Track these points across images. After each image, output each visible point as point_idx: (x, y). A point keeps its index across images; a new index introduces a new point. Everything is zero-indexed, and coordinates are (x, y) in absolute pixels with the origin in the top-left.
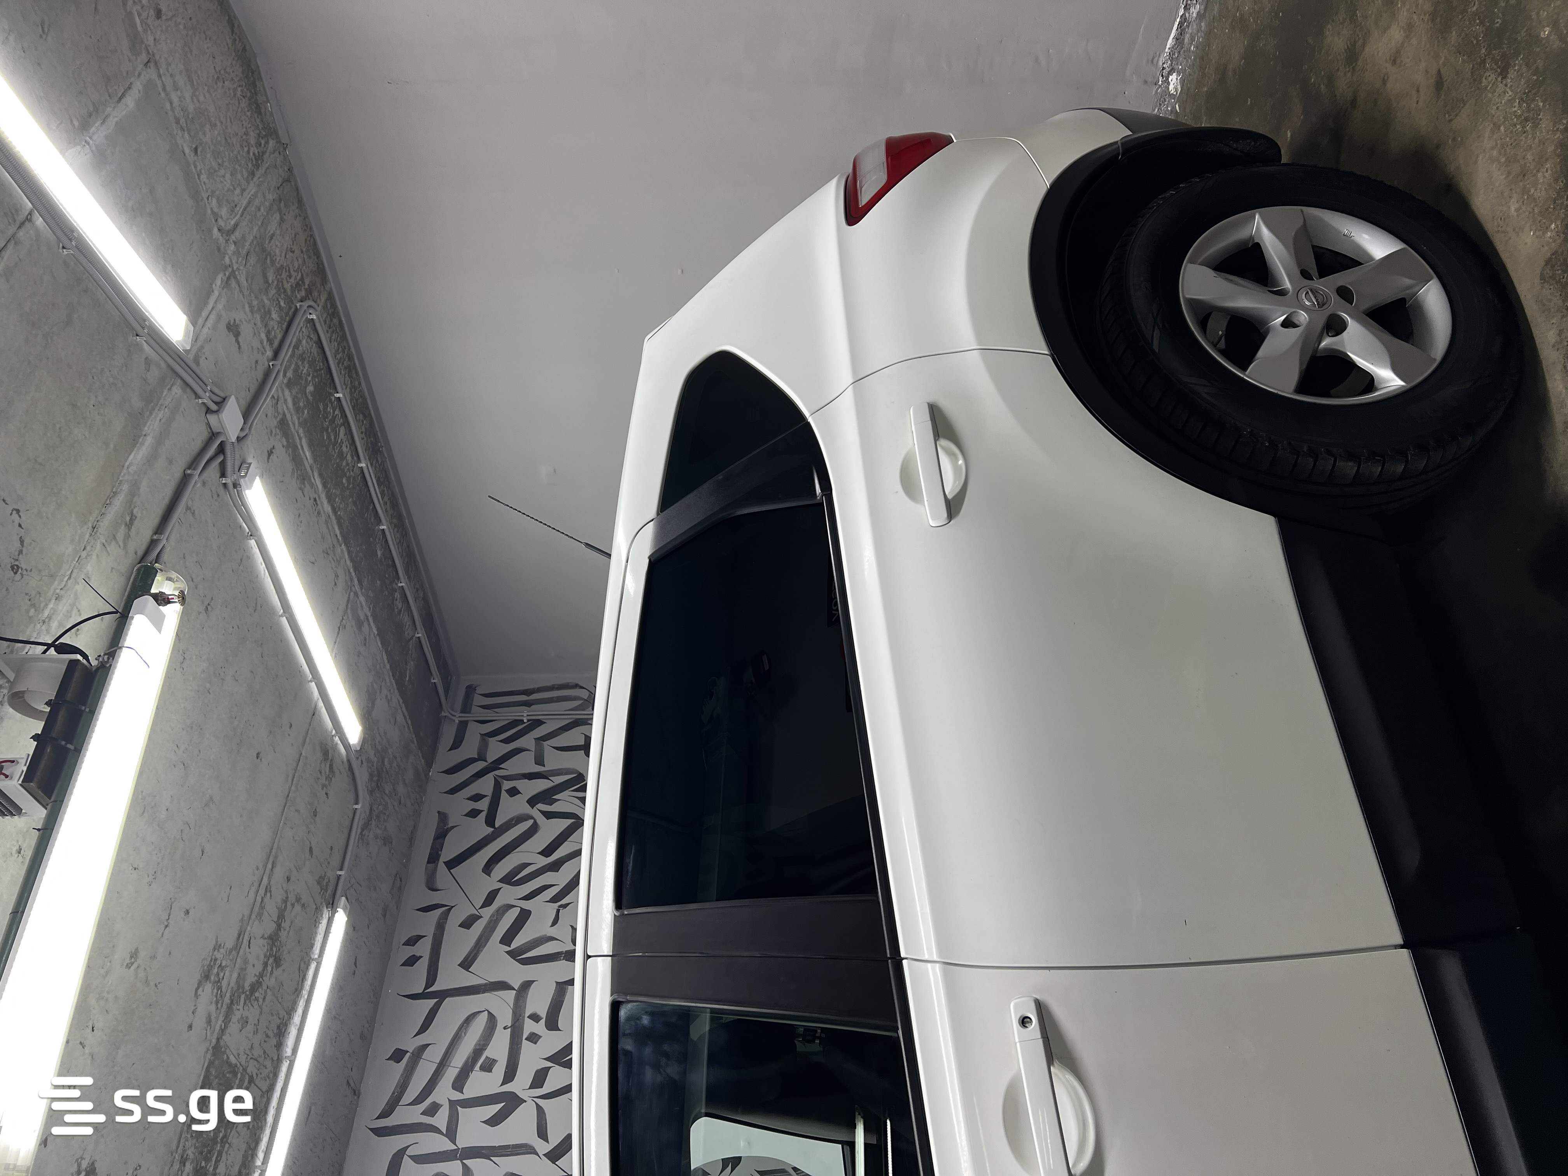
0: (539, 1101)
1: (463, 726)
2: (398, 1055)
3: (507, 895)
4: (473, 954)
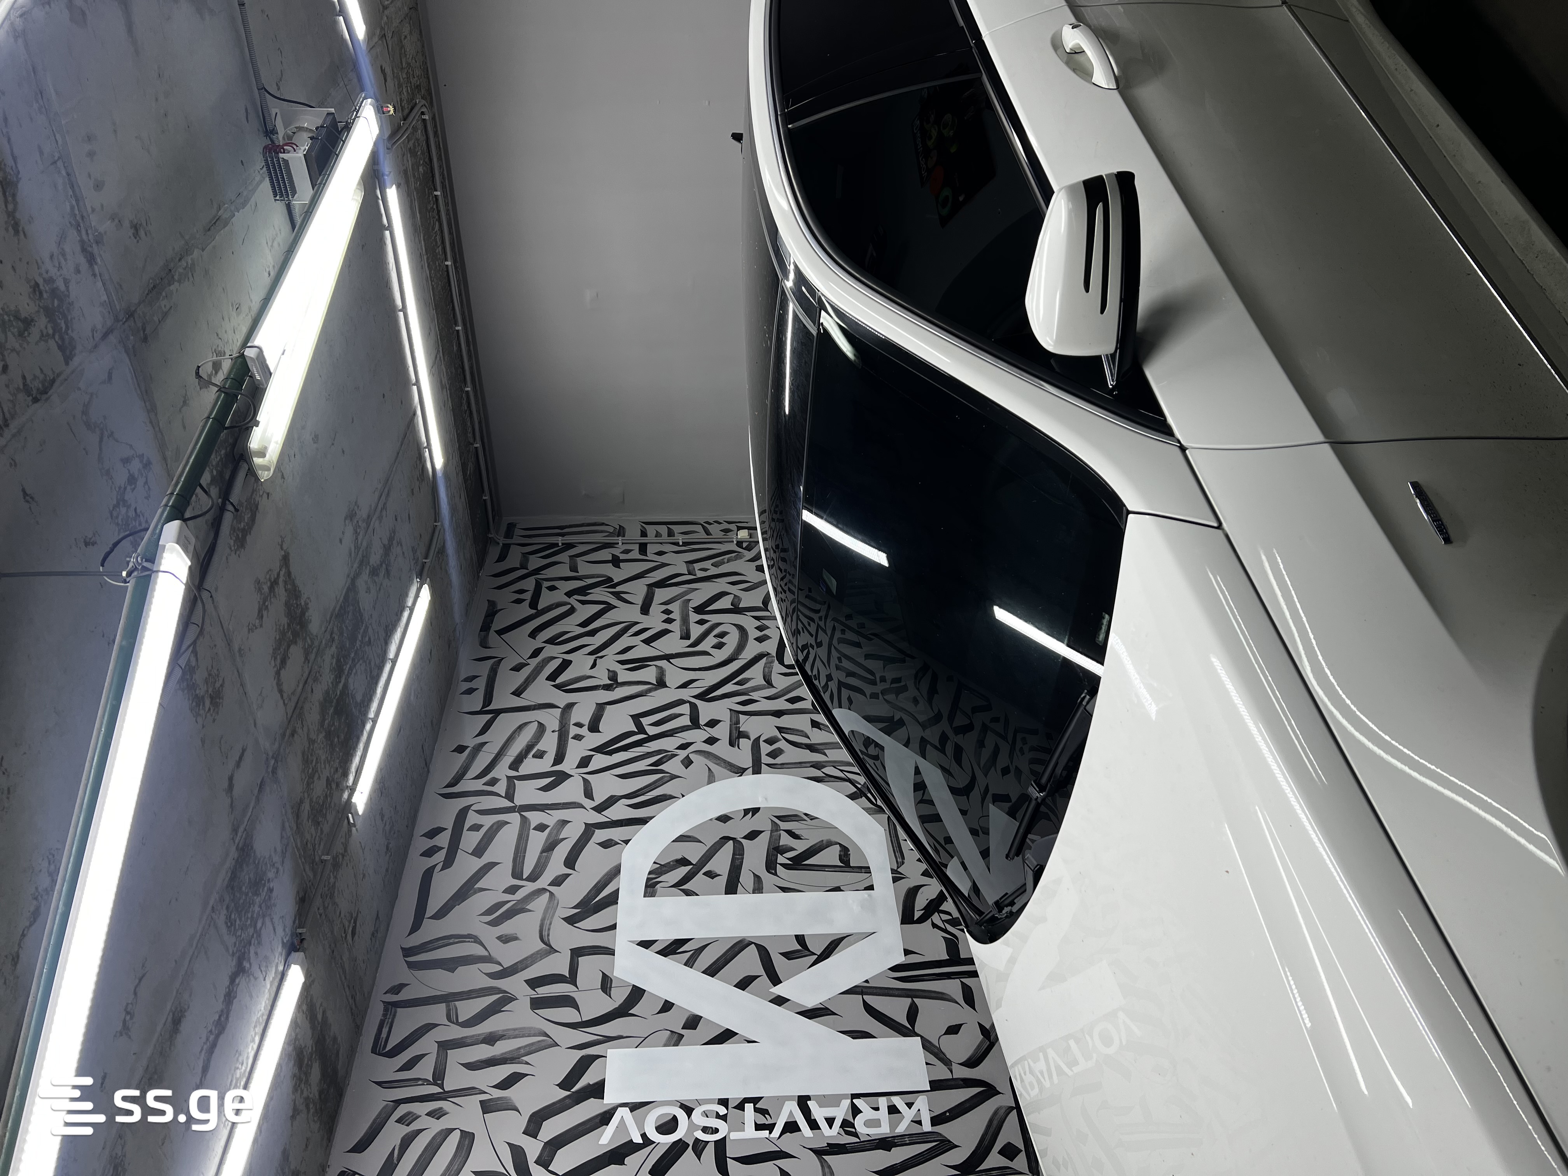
0: (585, 776)
1: (506, 548)
2: (461, 749)
3: (550, 650)
4: (522, 687)
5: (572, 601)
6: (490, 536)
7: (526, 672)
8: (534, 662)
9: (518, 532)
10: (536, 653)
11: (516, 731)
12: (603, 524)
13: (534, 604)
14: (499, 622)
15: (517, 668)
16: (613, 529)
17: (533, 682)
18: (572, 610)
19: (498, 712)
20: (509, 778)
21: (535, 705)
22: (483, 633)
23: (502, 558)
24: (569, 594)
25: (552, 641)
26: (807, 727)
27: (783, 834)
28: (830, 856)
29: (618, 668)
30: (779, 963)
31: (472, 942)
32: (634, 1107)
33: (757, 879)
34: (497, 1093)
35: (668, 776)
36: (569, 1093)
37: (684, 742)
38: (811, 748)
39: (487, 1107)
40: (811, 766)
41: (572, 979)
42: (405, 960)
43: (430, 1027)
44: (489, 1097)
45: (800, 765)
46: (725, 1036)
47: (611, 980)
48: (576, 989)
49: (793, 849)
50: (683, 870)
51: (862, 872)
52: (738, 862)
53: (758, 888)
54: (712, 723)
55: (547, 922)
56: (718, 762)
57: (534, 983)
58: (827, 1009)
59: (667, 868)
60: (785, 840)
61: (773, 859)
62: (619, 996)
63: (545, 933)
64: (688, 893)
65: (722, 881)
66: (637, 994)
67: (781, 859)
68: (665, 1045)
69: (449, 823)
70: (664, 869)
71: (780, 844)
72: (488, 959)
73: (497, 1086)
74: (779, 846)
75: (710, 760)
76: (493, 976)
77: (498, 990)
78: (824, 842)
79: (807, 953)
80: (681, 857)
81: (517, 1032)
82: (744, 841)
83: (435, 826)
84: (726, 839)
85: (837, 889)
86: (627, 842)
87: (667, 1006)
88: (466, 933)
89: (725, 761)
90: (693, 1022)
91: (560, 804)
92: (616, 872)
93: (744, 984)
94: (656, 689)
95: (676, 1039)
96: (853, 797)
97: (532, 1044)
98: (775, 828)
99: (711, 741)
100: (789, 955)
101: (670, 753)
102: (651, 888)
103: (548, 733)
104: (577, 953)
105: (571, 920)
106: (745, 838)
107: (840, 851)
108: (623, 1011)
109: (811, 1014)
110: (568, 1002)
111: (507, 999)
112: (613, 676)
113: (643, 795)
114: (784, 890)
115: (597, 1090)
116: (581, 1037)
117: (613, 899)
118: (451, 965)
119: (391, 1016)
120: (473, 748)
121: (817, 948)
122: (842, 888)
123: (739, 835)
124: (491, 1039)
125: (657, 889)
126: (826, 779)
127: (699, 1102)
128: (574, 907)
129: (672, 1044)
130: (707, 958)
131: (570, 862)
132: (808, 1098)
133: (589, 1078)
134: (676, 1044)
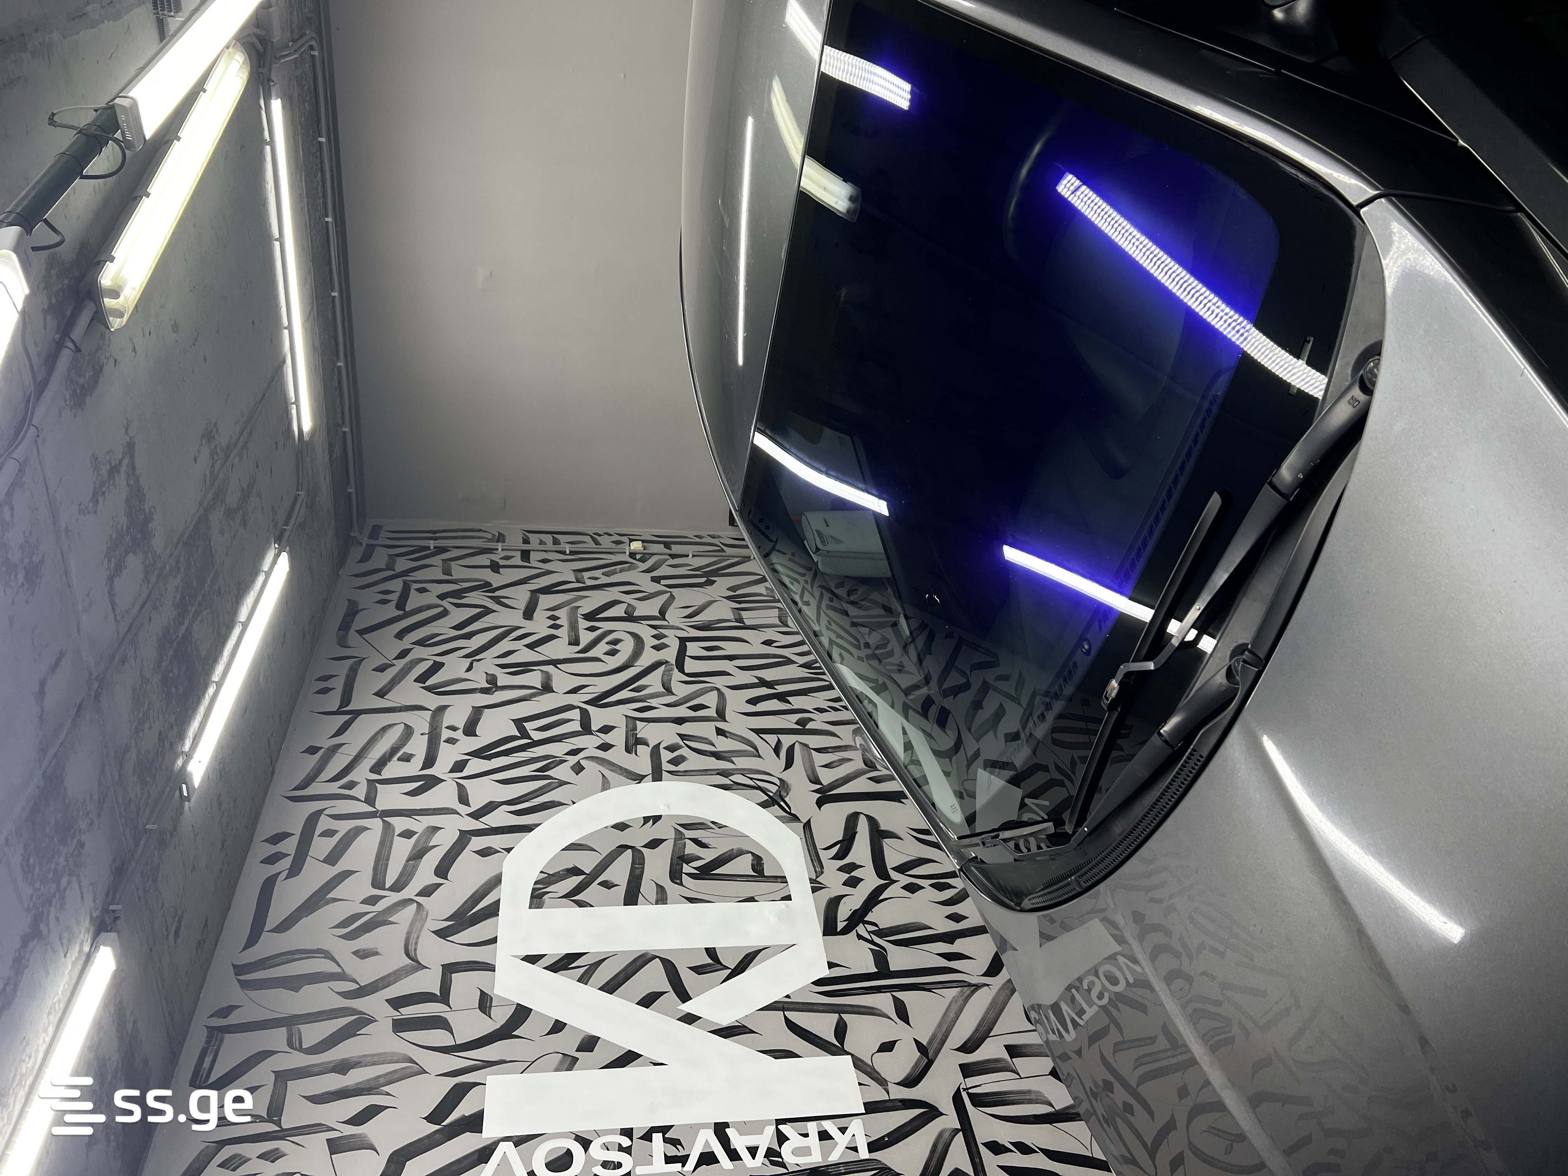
0: (459, 781)
1: (370, 549)
2: (313, 750)
3: (418, 652)
4: (387, 688)
5: (445, 603)
6: (352, 534)
7: (390, 673)
8: (401, 663)
9: (383, 534)
10: (403, 654)
11: (379, 732)
12: (480, 530)
13: (401, 605)
14: (360, 622)
15: (381, 669)
16: (491, 535)
17: (399, 683)
18: (445, 613)
19: (357, 713)
20: (370, 782)
21: (401, 707)
22: (342, 633)
23: (365, 558)
24: (442, 597)
25: (421, 643)
26: (712, 735)
27: (688, 842)
28: (742, 866)
29: (498, 672)
30: (688, 979)
31: (322, 957)
32: (519, 1141)
33: (661, 889)
34: (350, 1130)
35: (556, 782)
36: (438, 1127)
37: (575, 747)
38: (717, 755)
39: (336, 1147)
40: (717, 774)
41: (444, 997)
42: (237, 979)
43: (265, 1055)
44: (340, 1135)
45: (705, 772)
46: (628, 1058)
47: (491, 998)
48: (450, 1010)
49: (700, 858)
50: (576, 880)
51: (778, 882)
52: (638, 872)
53: (662, 898)
54: (606, 729)
55: (414, 936)
56: (613, 768)
57: (397, 1003)
58: (744, 1026)
59: (556, 878)
60: (691, 849)
61: (678, 868)
62: (501, 1016)
63: (411, 948)
64: (581, 904)
65: (620, 892)
66: (522, 1013)
67: (686, 869)
68: (556, 1070)
69: (296, 828)
70: (553, 878)
71: (686, 853)
72: (342, 976)
73: (350, 1122)
74: (684, 855)
75: (603, 766)
76: (346, 995)
77: (354, 1012)
78: (734, 851)
79: (719, 967)
80: (572, 866)
81: (375, 1059)
82: (644, 850)
83: (280, 831)
84: (624, 848)
85: (751, 899)
86: (509, 850)
87: (558, 1027)
88: (315, 948)
89: (621, 768)
90: (589, 1044)
91: (430, 809)
92: (496, 881)
93: (647, 1001)
94: (541, 694)
95: (569, 1063)
96: (764, 805)
97: (395, 1071)
98: (679, 836)
99: (605, 747)
100: (698, 970)
101: (559, 759)
102: (537, 899)
103: (416, 735)
104: (450, 969)
105: (443, 934)
106: (645, 846)
107: (752, 860)
108: (506, 1032)
109: (726, 1032)
110: (440, 1023)
111: (364, 1021)
112: (492, 680)
113: (527, 801)
114: (691, 900)
115: (475, 1123)
116: (454, 1062)
117: (493, 910)
118: (295, 983)
119: (217, 1043)
120: (327, 749)
121: (731, 962)
122: (756, 898)
123: (638, 844)
124: (342, 1067)
125: (545, 900)
126: (734, 787)
127: (598, 1134)
128: (446, 920)
129: (565, 1068)
130: (604, 974)
131: (442, 871)
132: (726, 1125)
133: (464, 1109)
134: (570, 1069)
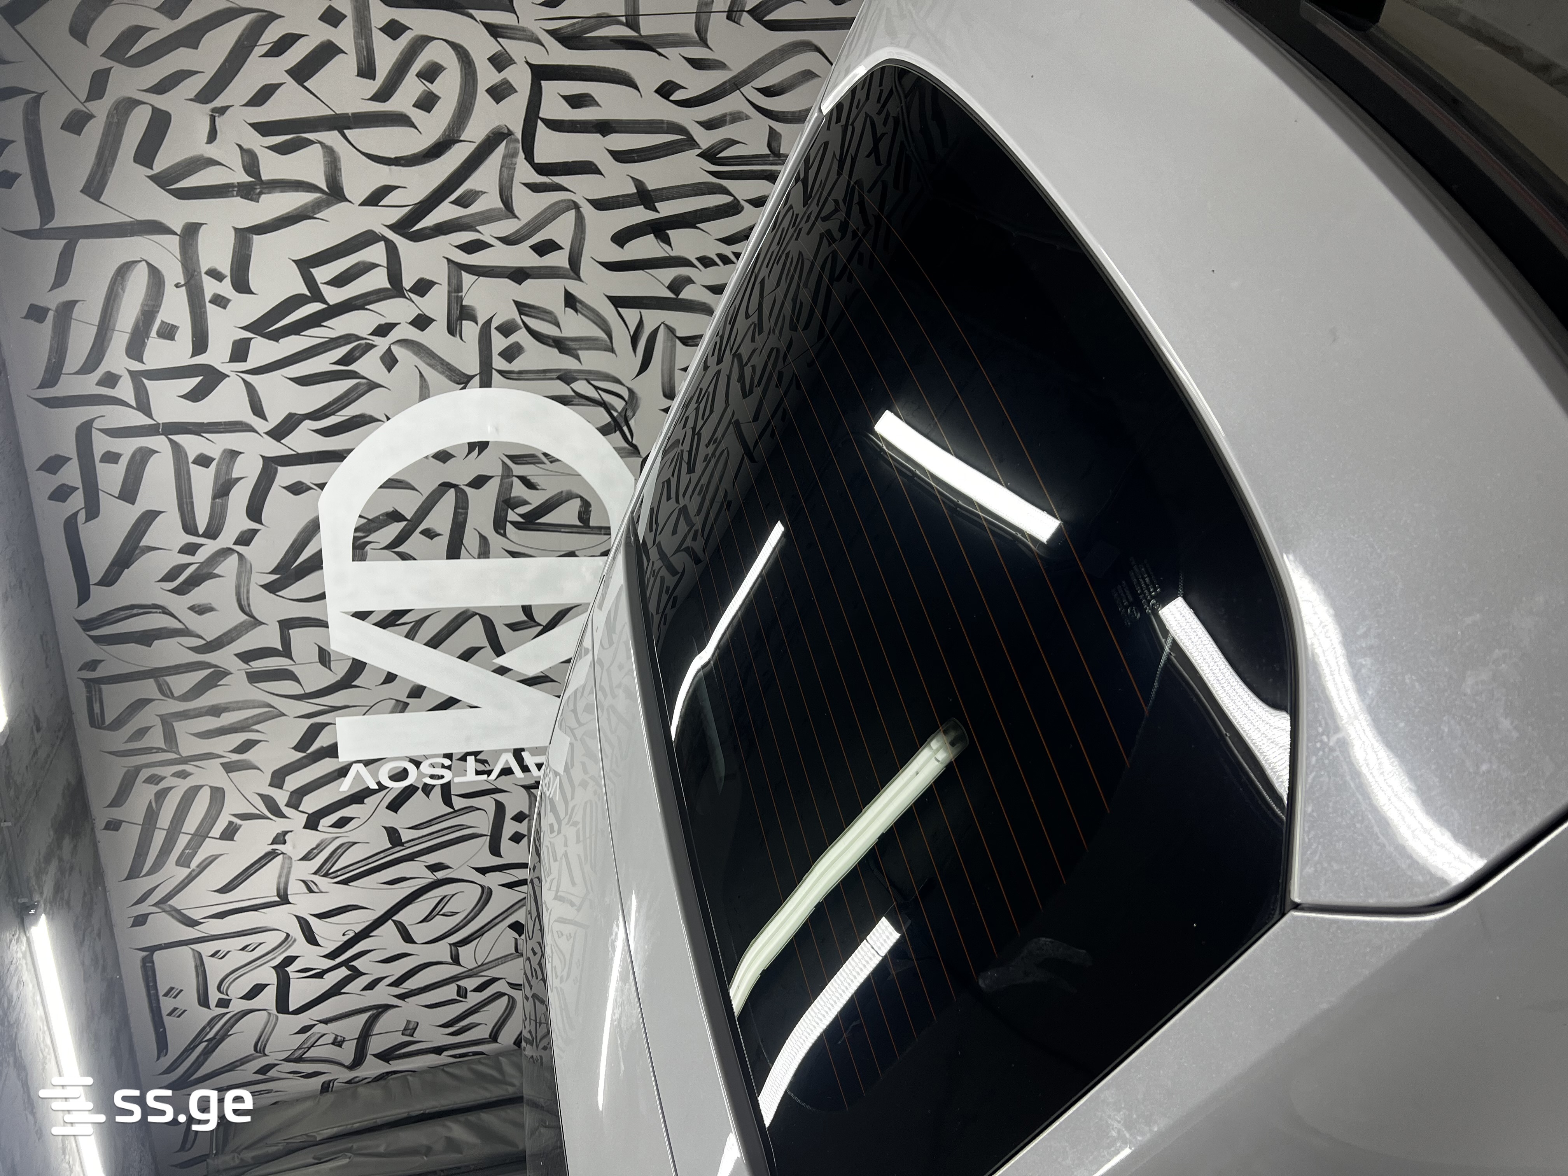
0: (245, 376)
2: (37, 313)
7: (93, 136)
8: (101, 112)
10: (98, 85)
11: (116, 278)
15: (74, 124)
17: (113, 163)
19: (71, 235)
20: (134, 375)
21: (131, 224)
25: (118, 53)
26: (556, 305)
27: (516, 481)
28: (568, 513)
29: (258, 143)
30: (504, 634)
31: (160, 613)
32: (367, 763)
33: (484, 540)
34: (235, 757)
35: (364, 384)
36: (304, 754)
37: (383, 321)
38: (561, 345)
39: (229, 768)
40: (558, 381)
41: (286, 651)
42: (87, 635)
43: (143, 703)
44: (229, 760)
45: (543, 374)
46: (449, 703)
47: (329, 654)
48: (294, 663)
49: (526, 503)
50: (396, 528)
51: (601, 534)
52: (461, 518)
53: (484, 552)
54: (423, 287)
55: (243, 590)
56: (433, 362)
57: (246, 657)
58: (547, 677)
59: (376, 525)
60: (519, 490)
61: (503, 515)
62: (340, 670)
63: (244, 603)
64: (404, 557)
65: (443, 542)
66: (358, 667)
67: (512, 516)
68: (392, 712)
69: (70, 449)
70: (373, 525)
71: (512, 495)
72: (186, 632)
73: (234, 751)
74: (510, 498)
75: (421, 358)
76: (196, 650)
77: (208, 665)
78: (564, 494)
79: (533, 624)
80: (392, 509)
81: (240, 705)
82: (468, 490)
83: (53, 453)
84: (446, 486)
86: (322, 486)
87: (390, 678)
88: (149, 602)
89: (442, 362)
90: (417, 691)
91: (220, 424)
92: (314, 527)
93: (467, 655)
94: (328, 205)
95: (402, 707)
96: (604, 432)
97: (260, 714)
98: (507, 473)
99: (422, 322)
100: (514, 627)
101: (363, 342)
102: (359, 551)
103: (169, 288)
104: (286, 625)
105: (272, 588)
106: (470, 485)
107: (581, 507)
108: (346, 683)
109: (531, 682)
110: (286, 675)
111: (221, 675)
112: (251, 163)
113: (333, 414)
114: (514, 554)
116: (307, 707)
117: (316, 563)
118: (144, 639)
119: (97, 693)
120: (56, 311)
121: (543, 619)
122: (577, 553)
123: (462, 480)
124: (216, 711)
125: (367, 551)
126: (575, 402)
128: (272, 573)
129: (398, 711)
130: (429, 630)
131: (255, 511)
132: (523, 750)
133: (322, 741)
134: (403, 711)
